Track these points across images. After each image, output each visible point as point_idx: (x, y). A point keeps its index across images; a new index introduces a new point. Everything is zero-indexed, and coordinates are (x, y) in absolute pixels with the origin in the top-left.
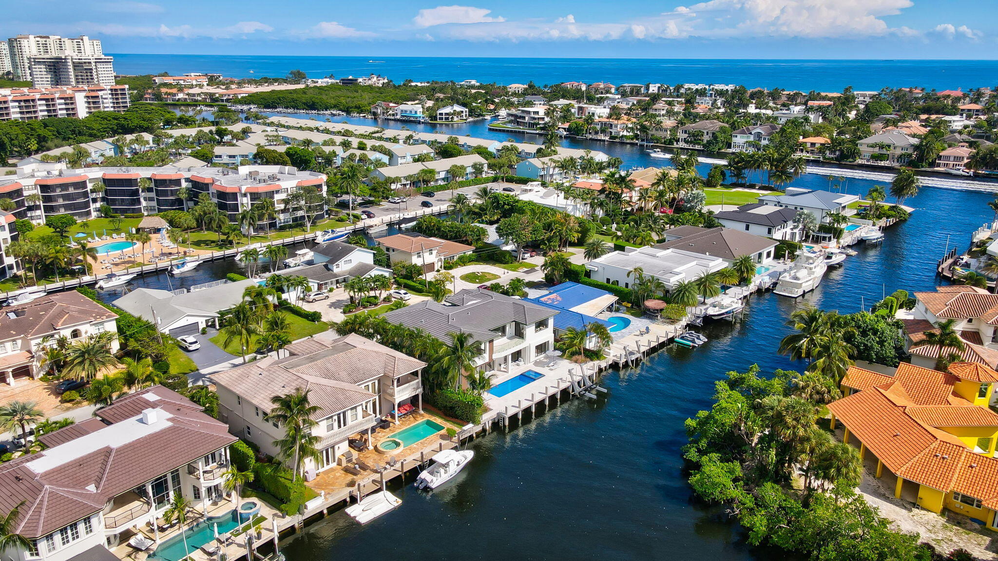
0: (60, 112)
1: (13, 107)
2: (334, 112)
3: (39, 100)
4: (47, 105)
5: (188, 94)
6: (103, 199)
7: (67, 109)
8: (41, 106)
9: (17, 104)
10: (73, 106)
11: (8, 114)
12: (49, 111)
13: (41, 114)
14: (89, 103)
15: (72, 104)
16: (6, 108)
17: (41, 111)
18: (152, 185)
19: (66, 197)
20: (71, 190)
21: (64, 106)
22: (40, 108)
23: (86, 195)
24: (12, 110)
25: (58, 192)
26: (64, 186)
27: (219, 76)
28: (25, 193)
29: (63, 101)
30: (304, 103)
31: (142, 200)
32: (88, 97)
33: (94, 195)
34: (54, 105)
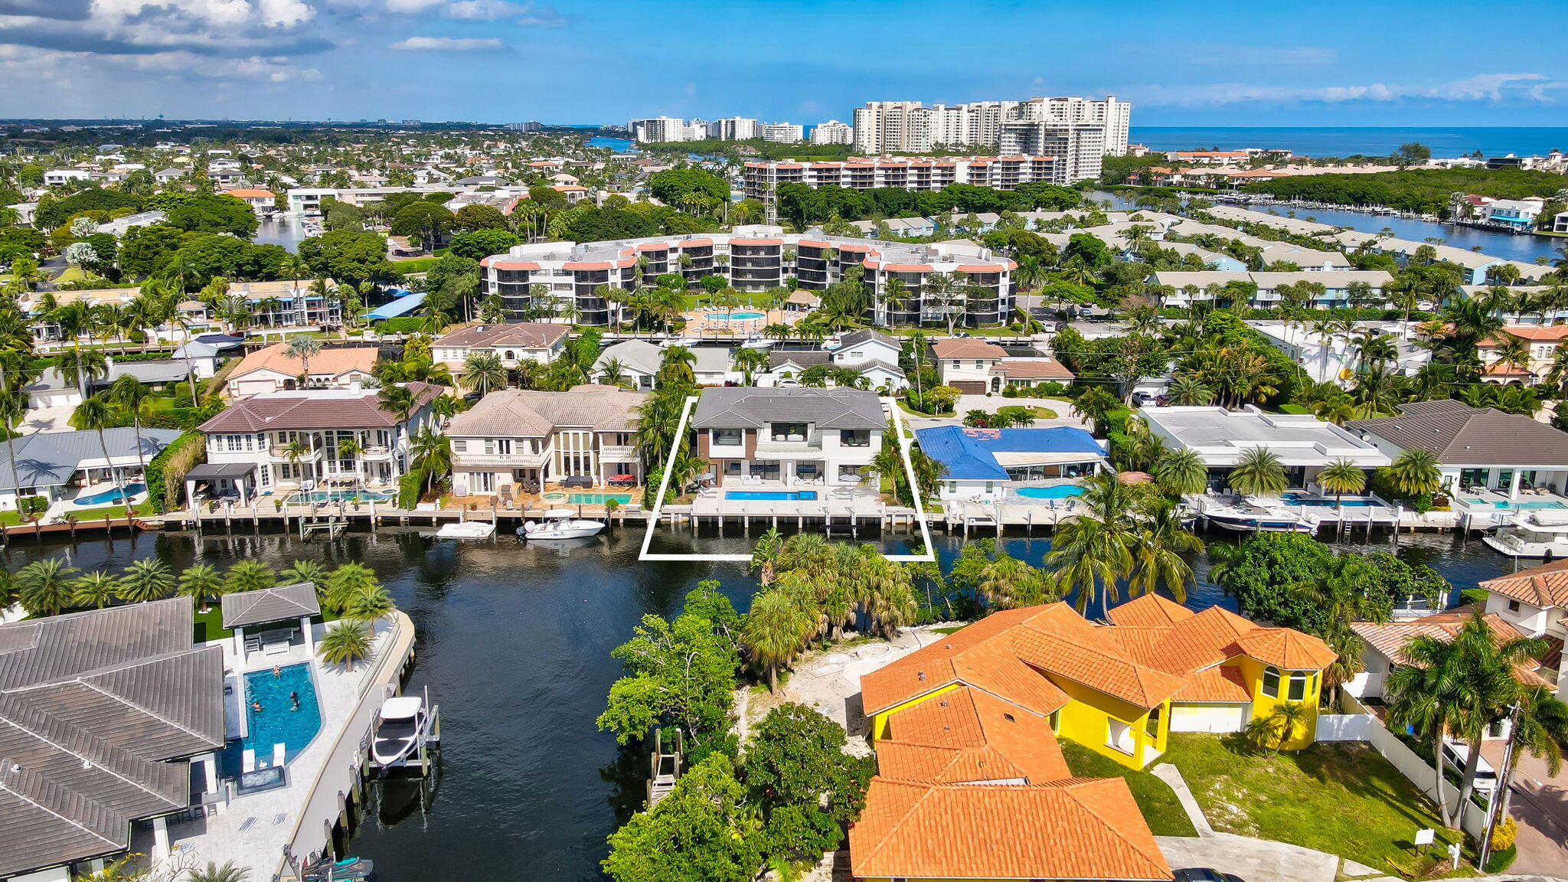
0: (933, 185)
1: (878, 176)
2: (1378, 209)
3: (911, 168)
4: (919, 176)
5: (1185, 176)
6: (795, 270)
7: (943, 182)
8: (912, 176)
9: (883, 172)
10: (951, 178)
11: (871, 184)
12: (919, 183)
13: (909, 186)
14: (972, 175)
15: (951, 175)
16: (871, 176)
17: (911, 182)
18: (839, 258)
19: (755, 262)
20: (762, 255)
21: (939, 178)
22: (910, 178)
23: (776, 262)
24: (876, 179)
25: (749, 255)
26: (756, 249)
27: (1286, 153)
28: (716, 253)
29: (939, 171)
30: (1350, 195)
31: (829, 275)
32: (972, 168)
33: (786, 264)
34: (928, 176)
